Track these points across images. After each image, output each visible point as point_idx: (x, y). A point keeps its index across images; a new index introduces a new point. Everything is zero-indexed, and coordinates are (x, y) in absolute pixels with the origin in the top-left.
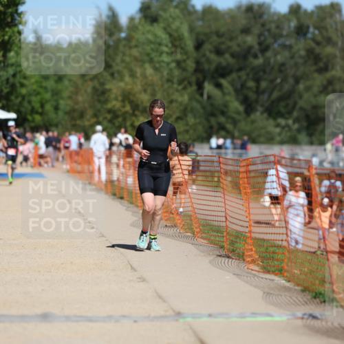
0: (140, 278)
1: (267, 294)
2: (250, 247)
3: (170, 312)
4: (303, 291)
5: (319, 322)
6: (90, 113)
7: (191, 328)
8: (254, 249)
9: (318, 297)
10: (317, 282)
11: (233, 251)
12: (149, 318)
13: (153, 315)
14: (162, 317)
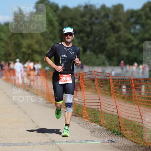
0: (36, 126)
1: (92, 132)
2: (85, 111)
3: (50, 141)
4: (108, 130)
5: (115, 143)
6: (13, 54)
7: (59, 148)
8: (86, 112)
9: (115, 133)
10: (114, 126)
11: (77, 113)
12: (40, 143)
13: (42, 142)
14: (46, 143)
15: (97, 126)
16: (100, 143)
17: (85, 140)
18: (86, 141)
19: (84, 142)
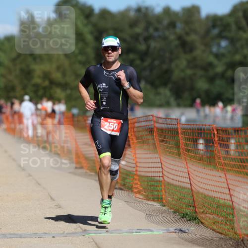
0: (57, 206)
1: (149, 215)
2: (136, 182)
3: (79, 230)
4: (174, 212)
5: (186, 234)
8: (139, 183)
9: (186, 217)
10: (184, 206)
11: (124, 185)
12: (64, 234)
13: (66, 232)
14: (73, 233)
15: (157, 205)
16: (161, 233)
18: (139, 231)
19: (136, 232)
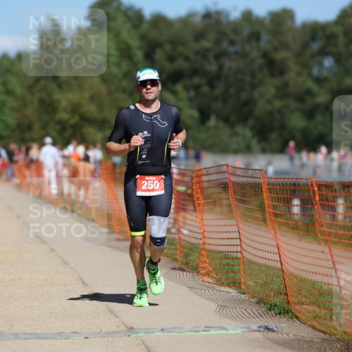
2: (204, 259)
3: (122, 328)
4: (258, 303)
5: (275, 333)
6: (37, 126)
8: (208, 261)
9: (274, 309)
10: (272, 293)
11: (187, 264)
12: (100, 334)
13: (105, 330)
16: (239, 332)
17: (206, 327)
18: (207, 329)
19: (203, 331)
